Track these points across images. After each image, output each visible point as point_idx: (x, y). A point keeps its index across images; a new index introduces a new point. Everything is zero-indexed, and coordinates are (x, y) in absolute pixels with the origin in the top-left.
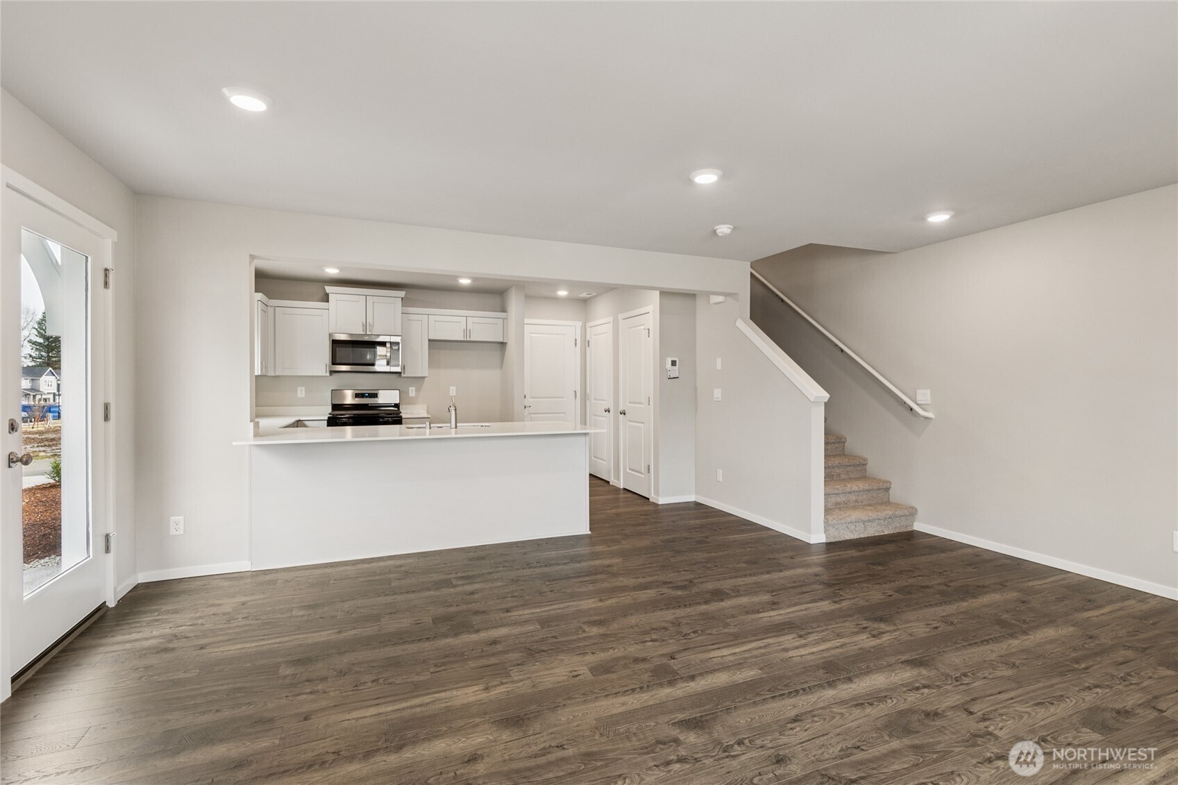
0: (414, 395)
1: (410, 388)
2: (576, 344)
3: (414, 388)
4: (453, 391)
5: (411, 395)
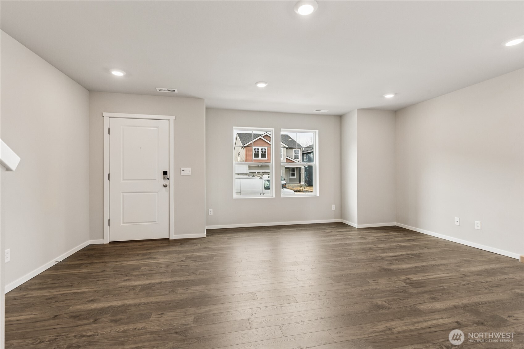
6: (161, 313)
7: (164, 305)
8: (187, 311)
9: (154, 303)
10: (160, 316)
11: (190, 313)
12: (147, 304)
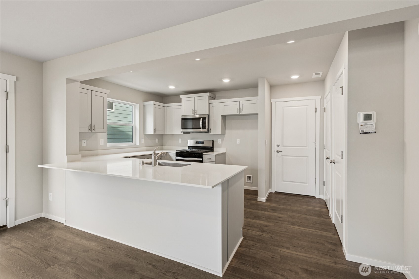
0: (220, 143)
1: (219, 140)
2: (316, 112)
3: (220, 140)
4: (238, 141)
5: (219, 143)
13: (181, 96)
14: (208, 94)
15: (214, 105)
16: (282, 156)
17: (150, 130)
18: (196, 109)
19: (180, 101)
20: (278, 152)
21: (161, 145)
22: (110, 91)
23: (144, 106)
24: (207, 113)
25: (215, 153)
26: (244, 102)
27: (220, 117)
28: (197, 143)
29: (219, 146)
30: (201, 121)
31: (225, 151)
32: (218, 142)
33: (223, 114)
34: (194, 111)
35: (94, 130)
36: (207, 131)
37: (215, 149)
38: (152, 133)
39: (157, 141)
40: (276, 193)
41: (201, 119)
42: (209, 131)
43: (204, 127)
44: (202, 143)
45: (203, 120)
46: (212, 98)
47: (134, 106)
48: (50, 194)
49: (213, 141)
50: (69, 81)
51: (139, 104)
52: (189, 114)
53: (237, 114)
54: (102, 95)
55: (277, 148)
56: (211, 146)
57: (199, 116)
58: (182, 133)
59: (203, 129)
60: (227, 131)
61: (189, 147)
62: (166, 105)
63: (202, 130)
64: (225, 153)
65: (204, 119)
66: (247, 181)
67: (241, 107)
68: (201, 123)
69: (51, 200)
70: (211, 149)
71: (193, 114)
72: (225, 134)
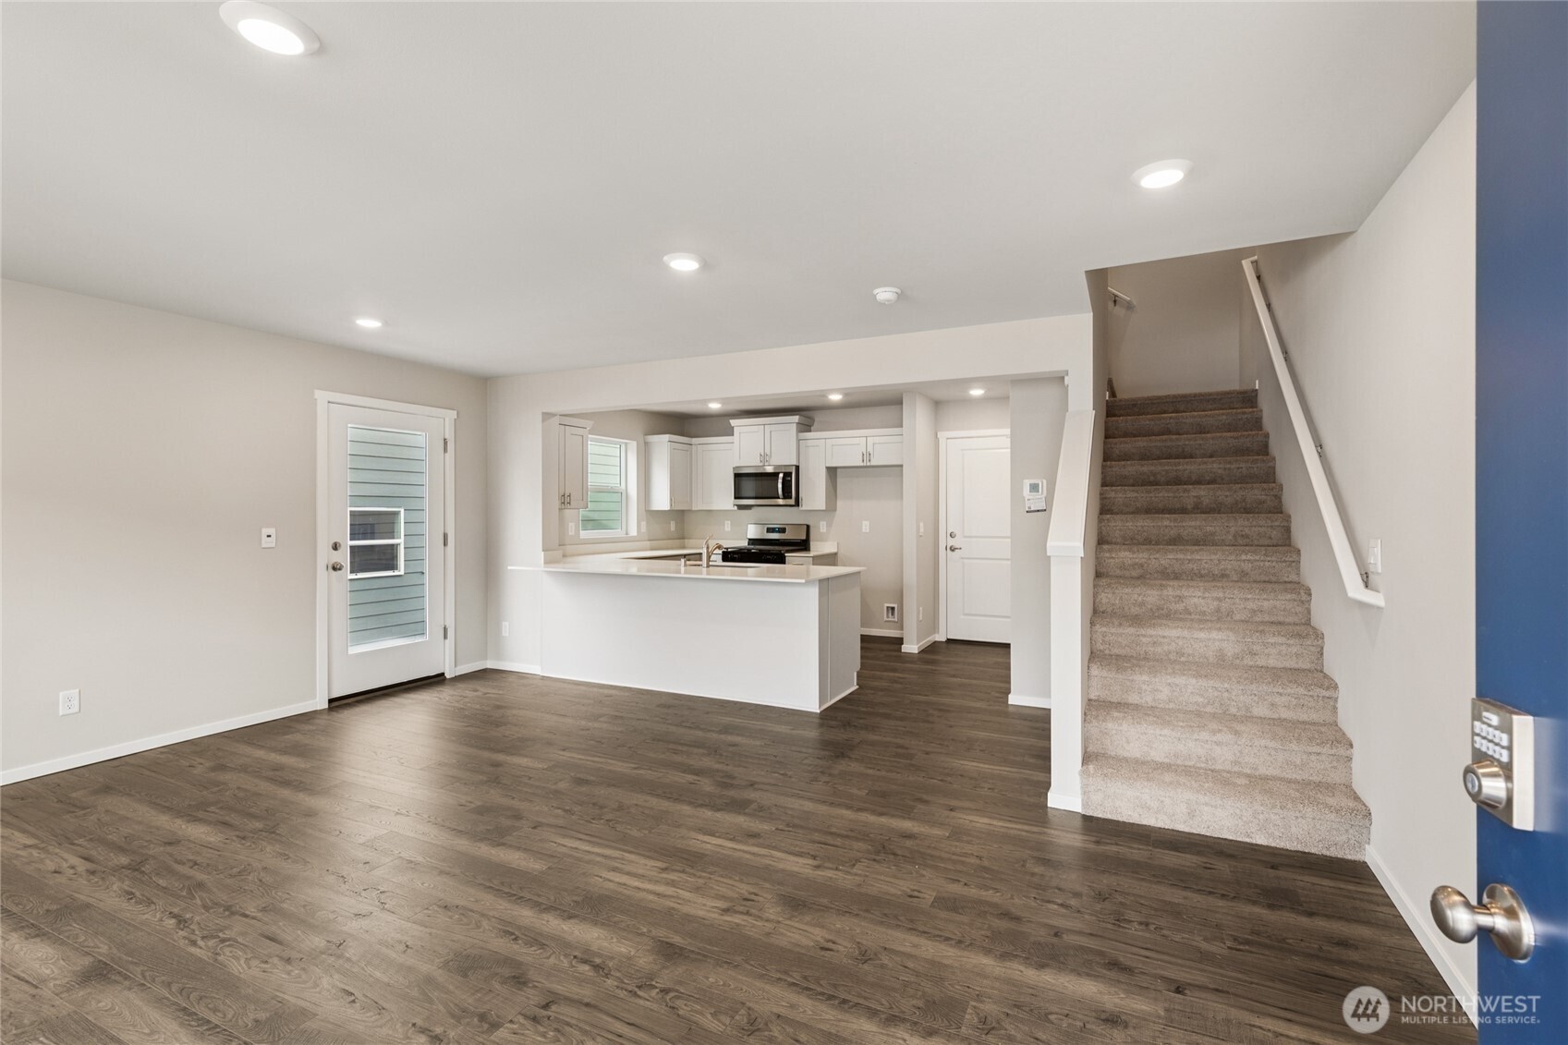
6: (911, 899)
7: (900, 918)
8: (859, 885)
9: (925, 932)
10: (916, 894)
11: (856, 878)
12: (940, 936)
13: (733, 422)
14: (796, 418)
15: (810, 443)
16: (962, 558)
17: (661, 501)
18: (768, 451)
19: (730, 432)
20: (953, 549)
21: (682, 536)
22: (592, 422)
23: (646, 444)
24: (795, 463)
25: (812, 554)
26: (877, 440)
27: (824, 472)
28: (770, 530)
29: (823, 539)
30: (780, 481)
31: (834, 550)
32: (820, 528)
33: (828, 465)
34: (764, 457)
35: (569, 503)
36: (793, 503)
37: (813, 544)
38: (666, 507)
39: (673, 526)
40: (949, 641)
41: (781, 475)
42: (797, 504)
43: (787, 495)
44: (782, 530)
45: (784, 478)
46: (806, 427)
47: (623, 446)
48: (505, 625)
49: (808, 527)
50: (547, 416)
51: (635, 443)
52: (751, 462)
53: (862, 464)
54: (580, 431)
55: (951, 542)
56: (804, 538)
57: (775, 469)
58: (736, 508)
59: (785, 497)
60: (840, 504)
61: (752, 541)
62: (695, 440)
63: (781, 501)
64: (836, 554)
65: (787, 475)
66: (886, 619)
67: (870, 449)
68: (780, 486)
69: (507, 635)
70: (803, 545)
71: (761, 464)
72: (835, 510)
